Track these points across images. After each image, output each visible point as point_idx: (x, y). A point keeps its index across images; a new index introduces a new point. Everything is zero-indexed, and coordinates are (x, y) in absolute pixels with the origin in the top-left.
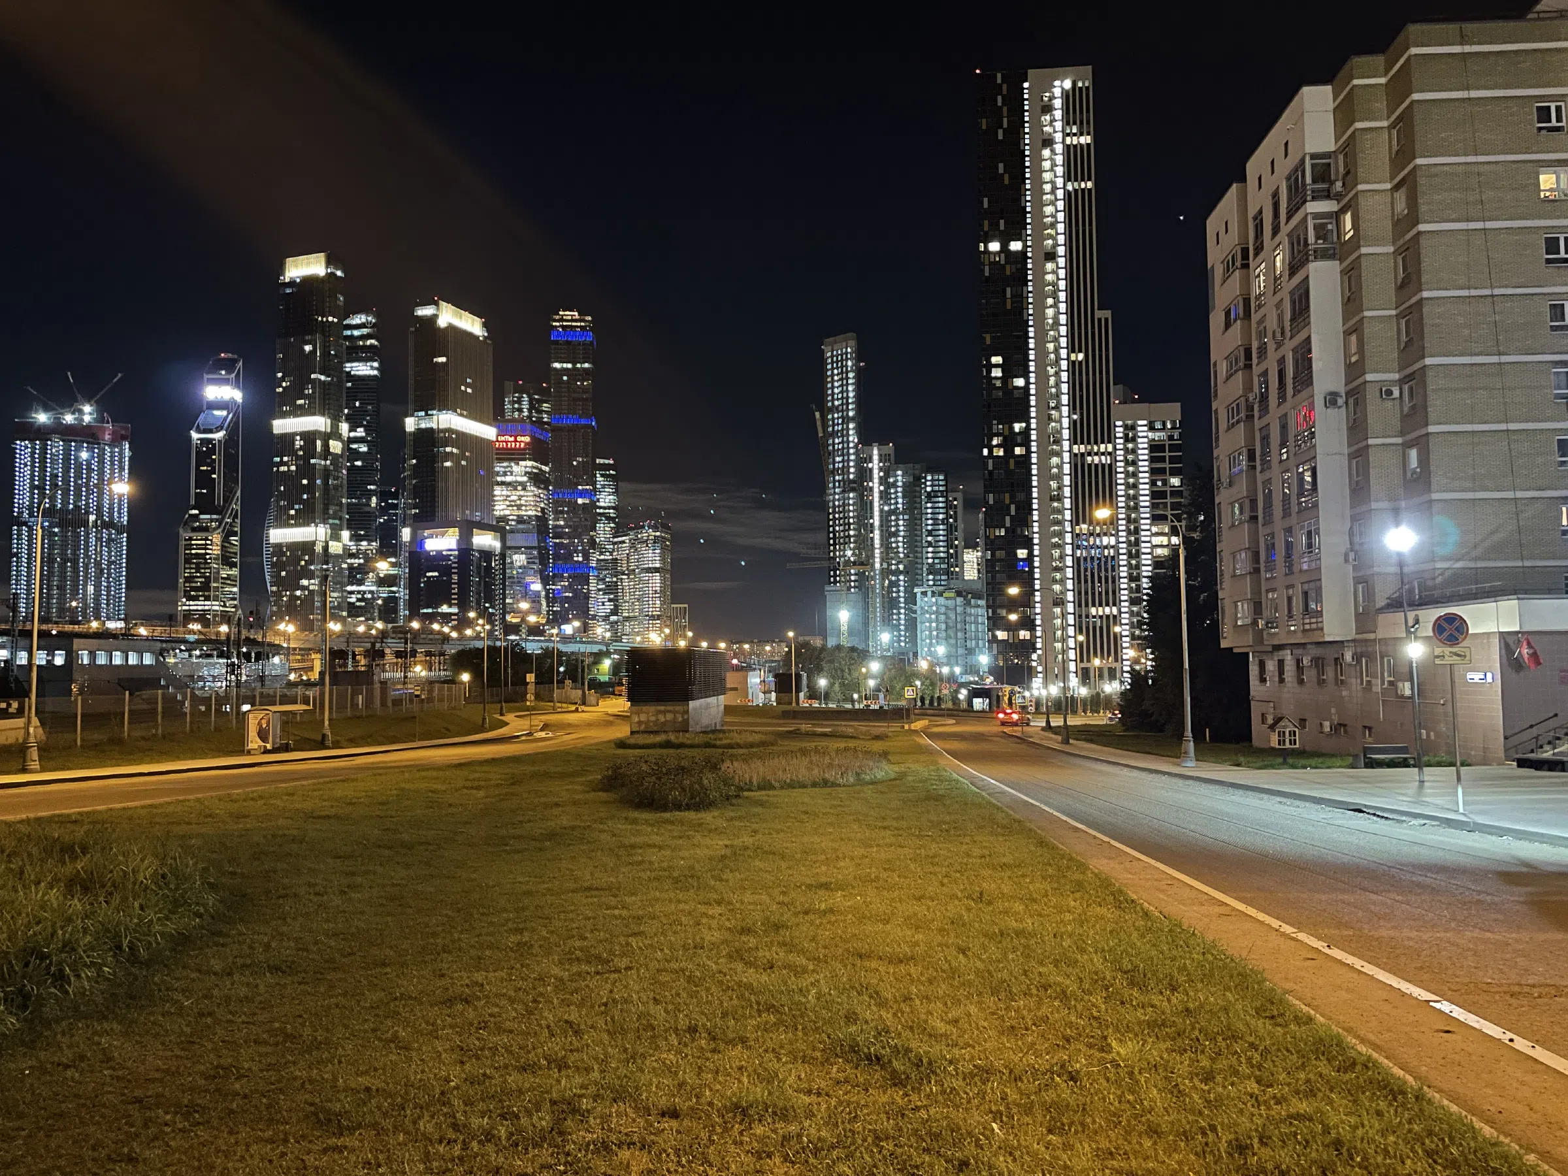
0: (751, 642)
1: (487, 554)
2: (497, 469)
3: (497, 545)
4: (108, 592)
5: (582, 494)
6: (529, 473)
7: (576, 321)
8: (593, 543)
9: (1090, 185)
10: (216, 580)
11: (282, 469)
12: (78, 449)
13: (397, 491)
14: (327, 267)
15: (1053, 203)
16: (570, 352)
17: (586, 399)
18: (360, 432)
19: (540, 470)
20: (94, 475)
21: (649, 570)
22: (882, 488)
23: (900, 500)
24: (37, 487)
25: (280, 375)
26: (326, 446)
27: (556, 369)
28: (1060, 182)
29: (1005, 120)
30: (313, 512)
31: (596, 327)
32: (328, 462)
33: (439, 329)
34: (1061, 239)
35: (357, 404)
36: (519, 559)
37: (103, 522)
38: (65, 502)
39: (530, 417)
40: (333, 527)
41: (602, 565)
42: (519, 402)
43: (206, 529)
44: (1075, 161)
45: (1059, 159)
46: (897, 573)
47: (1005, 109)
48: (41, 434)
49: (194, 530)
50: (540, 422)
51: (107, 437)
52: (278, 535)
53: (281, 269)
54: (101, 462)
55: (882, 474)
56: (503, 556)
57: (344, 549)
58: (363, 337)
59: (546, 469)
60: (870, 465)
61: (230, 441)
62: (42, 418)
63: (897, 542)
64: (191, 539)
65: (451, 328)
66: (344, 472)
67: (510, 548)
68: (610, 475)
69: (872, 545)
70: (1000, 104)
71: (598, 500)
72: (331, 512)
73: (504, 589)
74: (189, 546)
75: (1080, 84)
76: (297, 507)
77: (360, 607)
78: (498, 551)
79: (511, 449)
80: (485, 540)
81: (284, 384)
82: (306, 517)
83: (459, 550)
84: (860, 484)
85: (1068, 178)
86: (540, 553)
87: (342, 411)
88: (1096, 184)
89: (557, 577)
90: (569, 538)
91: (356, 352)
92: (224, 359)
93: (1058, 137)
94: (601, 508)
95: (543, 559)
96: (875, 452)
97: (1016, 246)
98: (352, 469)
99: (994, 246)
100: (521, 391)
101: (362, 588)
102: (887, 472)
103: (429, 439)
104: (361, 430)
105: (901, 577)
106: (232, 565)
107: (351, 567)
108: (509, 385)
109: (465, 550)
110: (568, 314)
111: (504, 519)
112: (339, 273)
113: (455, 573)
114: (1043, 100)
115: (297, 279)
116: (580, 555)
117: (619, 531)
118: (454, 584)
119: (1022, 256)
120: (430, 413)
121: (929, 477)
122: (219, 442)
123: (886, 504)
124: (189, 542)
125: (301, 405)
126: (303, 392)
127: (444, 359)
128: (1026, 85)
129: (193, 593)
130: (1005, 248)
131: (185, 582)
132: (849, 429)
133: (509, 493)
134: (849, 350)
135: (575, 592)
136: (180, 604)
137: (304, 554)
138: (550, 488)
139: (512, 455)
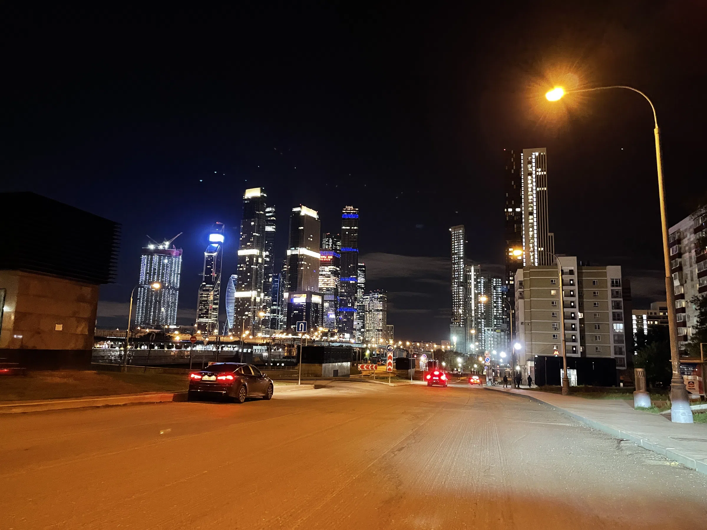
0: (420, 342)
1: (316, 305)
2: (320, 269)
3: (320, 300)
4: (171, 313)
5: (352, 279)
6: (332, 271)
7: (352, 210)
8: (356, 299)
9: (545, 189)
10: (210, 310)
11: (240, 269)
12: (164, 259)
14: (261, 193)
15: (532, 195)
16: (349, 222)
17: (355, 241)
18: (268, 253)
19: (336, 269)
20: (169, 269)
21: (378, 310)
22: (475, 283)
23: (482, 289)
24: (148, 273)
25: (241, 233)
26: (257, 260)
27: (343, 229)
28: (534, 188)
29: (514, 167)
30: (251, 286)
31: (360, 213)
32: (258, 267)
33: (302, 216)
34: (535, 208)
35: (267, 243)
36: (327, 305)
37: (170, 286)
38: (158, 279)
39: (332, 247)
40: (258, 292)
41: (359, 308)
42: (328, 241)
43: (208, 290)
44: (540, 181)
45: (534, 180)
46: (481, 318)
47: (514, 163)
48: (151, 253)
49: (204, 291)
50: (336, 250)
51: (174, 254)
52: (238, 295)
53: (244, 192)
54: (172, 263)
55: (475, 277)
56: (322, 305)
57: (261, 300)
58: (270, 216)
59: (338, 269)
60: (470, 273)
61: (219, 256)
62: (151, 247)
63: (481, 306)
64: (202, 294)
65: (305, 216)
66: (263, 270)
67: (324, 301)
68: (363, 270)
69: (471, 307)
70: (512, 161)
71: (358, 281)
72: (258, 286)
73: (322, 318)
74: (202, 297)
75: (542, 154)
76: (245, 284)
78: (321, 303)
79: (325, 261)
80: (316, 299)
81: (243, 237)
82: (248, 288)
83: (306, 303)
84: (465, 284)
85: (537, 186)
86: (335, 303)
88: (548, 189)
89: (341, 312)
90: (347, 297)
91: (267, 222)
92: (217, 224)
93: (534, 172)
94: (359, 284)
95: (336, 305)
96: (473, 268)
97: (518, 210)
98: (265, 268)
99: (510, 210)
100: (328, 237)
102: (477, 277)
103: (295, 257)
105: (483, 320)
106: (217, 304)
108: (325, 235)
109: (309, 304)
110: (350, 208)
111: (321, 289)
112: (265, 195)
113: (305, 312)
114: (528, 159)
115: (250, 198)
116: (350, 304)
117: (366, 293)
118: (304, 316)
119: (520, 213)
120: (296, 248)
121: (495, 280)
122: (215, 257)
123: (476, 290)
124: (201, 295)
125: (249, 245)
126: (250, 240)
127: (302, 228)
128: (522, 154)
129: (202, 315)
130: (514, 211)
131: (199, 311)
132: (461, 262)
133: (324, 279)
134: (461, 231)
135: (348, 319)
136: (197, 319)
137: (247, 302)
138: (340, 276)
139: (325, 263)
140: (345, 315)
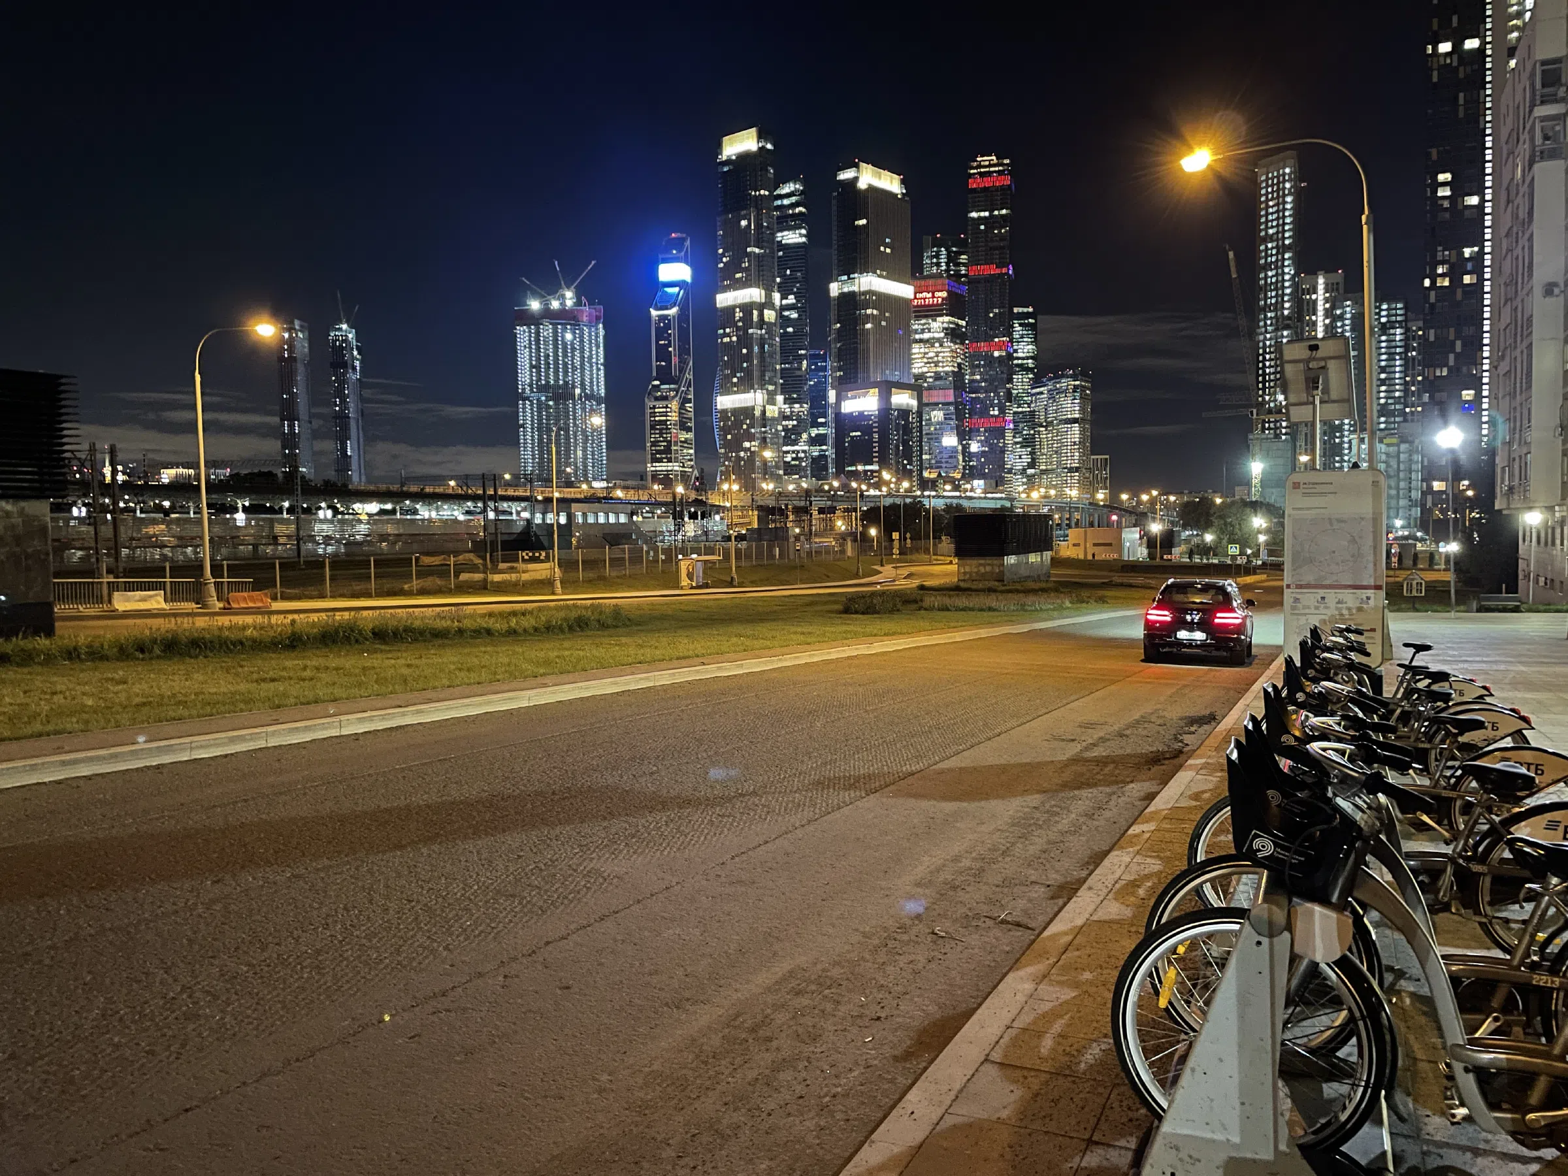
1: (904, 413)
2: (916, 327)
3: (914, 403)
4: (593, 455)
5: (998, 347)
6: (946, 329)
7: (994, 165)
8: (1009, 396)
10: (676, 444)
11: (725, 340)
12: (564, 330)
13: (825, 354)
14: (758, 142)
16: (988, 198)
17: (1003, 248)
18: (791, 299)
19: (957, 325)
20: (577, 353)
21: (1068, 421)
22: (1327, 322)
24: (534, 367)
25: (721, 251)
26: (761, 315)
27: (973, 219)
30: (752, 379)
32: (764, 331)
33: (860, 191)
35: (788, 272)
36: (937, 415)
37: (586, 394)
38: (557, 379)
39: (947, 271)
40: (769, 393)
41: (1019, 419)
42: (937, 256)
43: (666, 398)
48: (535, 320)
49: (657, 399)
50: (958, 275)
51: (585, 319)
52: (725, 402)
53: (719, 147)
54: (582, 341)
55: (1327, 306)
56: (920, 414)
57: (780, 412)
58: (793, 206)
59: (963, 323)
60: (1314, 297)
61: (682, 316)
62: (535, 305)
64: (654, 407)
65: (872, 189)
66: (778, 339)
67: (927, 405)
68: (1029, 324)
71: (1016, 351)
72: (767, 378)
73: (921, 446)
74: (654, 414)
76: (738, 375)
77: (795, 465)
78: (915, 409)
79: (929, 305)
80: (903, 399)
81: (724, 260)
82: (747, 384)
83: (879, 410)
84: (1298, 320)
86: (956, 409)
87: (774, 281)
89: (972, 431)
90: (986, 392)
91: (786, 221)
92: (674, 238)
94: (1018, 358)
95: (960, 415)
96: (1321, 281)
98: (784, 336)
100: (939, 244)
101: (796, 448)
102: (1334, 303)
103: (850, 301)
104: (791, 297)
106: (688, 430)
107: (785, 429)
108: (927, 240)
109: (886, 410)
110: (984, 160)
111: (921, 377)
112: (769, 146)
113: (876, 432)
115: (733, 157)
116: (996, 409)
117: (1037, 382)
118: (875, 442)
119: (1480, 55)
120: (853, 276)
121: (1384, 307)
122: (674, 318)
124: (653, 411)
125: (739, 279)
126: (741, 265)
127: (864, 221)
129: (658, 456)
131: (651, 447)
132: (1284, 260)
133: (926, 350)
134: (1287, 170)
135: (990, 446)
136: (648, 465)
137: (745, 419)
138: (967, 341)
139: (929, 312)
140: (985, 438)
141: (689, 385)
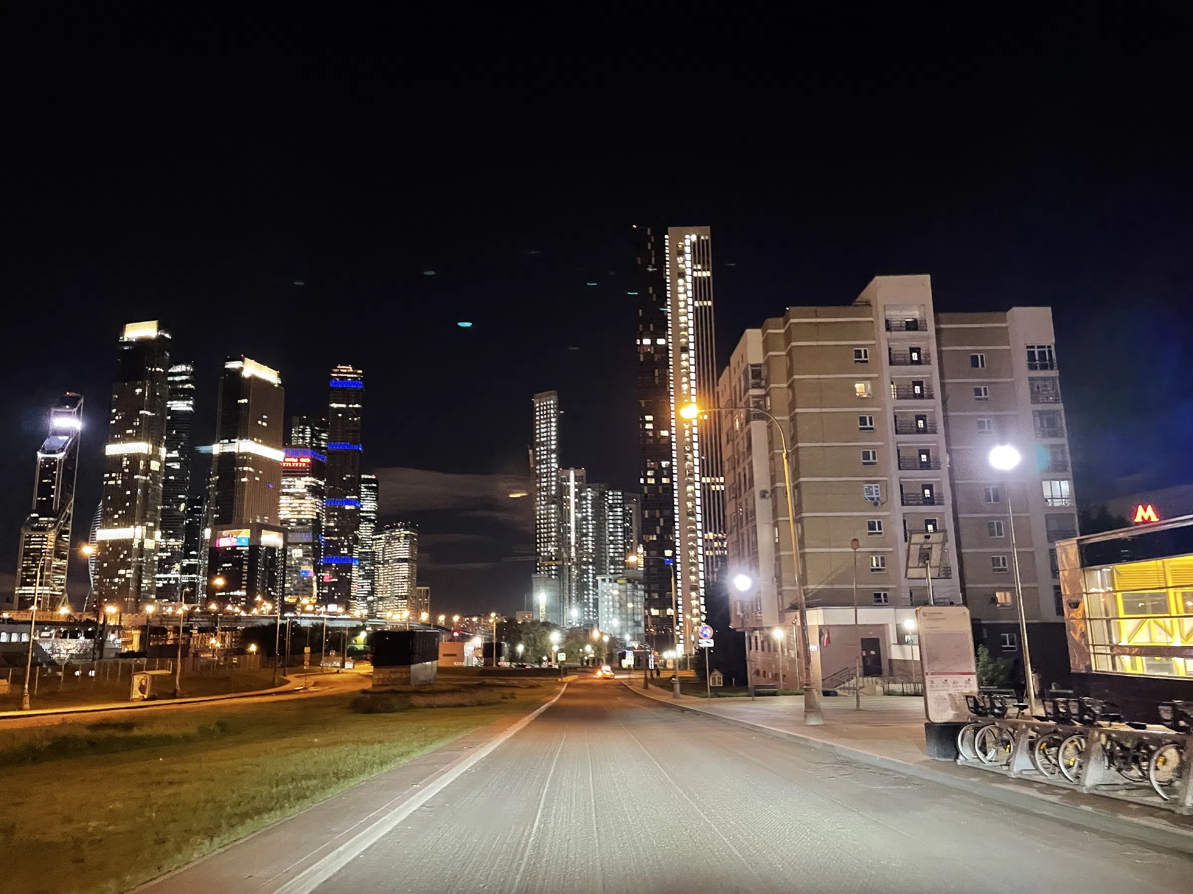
0: (479, 616)
1: (271, 550)
2: (283, 483)
3: (280, 542)
5: (349, 502)
6: (308, 486)
7: (350, 373)
8: (356, 540)
9: (710, 303)
10: (48, 570)
11: (111, 483)
13: (202, 499)
14: (158, 331)
15: (686, 315)
16: (345, 395)
17: (356, 431)
18: (175, 454)
19: (317, 484)
21: (400, 560)
22: (577, 500)
23: (590, 510)
25: (114, 411)
26: (147, 465)
27: (333, 408)
28: (690, 301)
29: (653, 260)
30: (134, 516)
31: (365, 378)
32: (148, 478)
33: (244, 378)
34: (692, 338)
35: (174, 432)
36: (297, 553)
39: (311, 443)
40: (148, 528)
41: (363, 557)
42: (303, 432)
43: (43, 529)
44: (699, 285)
45: (689, 286)
46: (587, 563)
47: (653, 252)
49: (34, 529)
50: (319, 447)
52: (103, 534)
53: (121, 331)
55: (576, 490)
56: (284, 550)
57: (156, 545)
58: (182, 382)
59: (322, 483)
60: (568, 484)
61: (69, 460)
63: (587, 541)
64: (30, 537)
65: (254, 378)
66: (161, 485)
67: (290, 544)
68: (372, 488)
69: (569, 543)
70: (649, 248)
71: (362, 506)
72: (148, 516)
73: (284, 577)
74: (28, 543)
75: (702, 238)
76: (120, 512)
77: (166, 591)
78: (281, 547)
79: (295, 468)
80: (271, 539)
81: (117, 418)
82: (127, 520)
83: (250, 546)
84: (559, 498)
85: (695, 298)
86: (313, 548)
87: (161, 438)
88: (714, 303)
89: (326, 566)
90: (338, 536)
91: (177, 393)
92: (69, 396)
93: (688, 271)
94: (363, 512)
95: (316, 553)
96: (572, 474)
97: (661, 342)
98: (166, 482)
99: (647, 341)
101: (168, 576)
102: (580, 489)
103: (230, 459)
104: (175, 452)
105: (590, 567)
106: (63, 557)
107: (161, 559)
108: (296, 419)
109: (254, 547)
110: (344, 368)
111: (286, 521)
112: (167, 336)
113: (245, 564)
114: (678, 247)
115: (134, 340)
116: (346, 549)
117: (378, 530)
118: (245, 573)
119: (665, 348)
120: (232, 440)
121: (611, 493)
122: (60, 460)
123: (579, 512)
124: (28, 539)
125: (130, 434)
126: (132, 424)
127: (246, 401)
128: (667, 237)
129: (28, 580)
130: (654, 343)
131: (22, 571)
132: (551, 458)
133: (291, 501)
134: (552, 402)
135: (340, 578)
136: (17, 589)
137: (123, 549)
138: (325, 497)
139: (296, 472)
140: (336, 571)
141: (68, 519)
